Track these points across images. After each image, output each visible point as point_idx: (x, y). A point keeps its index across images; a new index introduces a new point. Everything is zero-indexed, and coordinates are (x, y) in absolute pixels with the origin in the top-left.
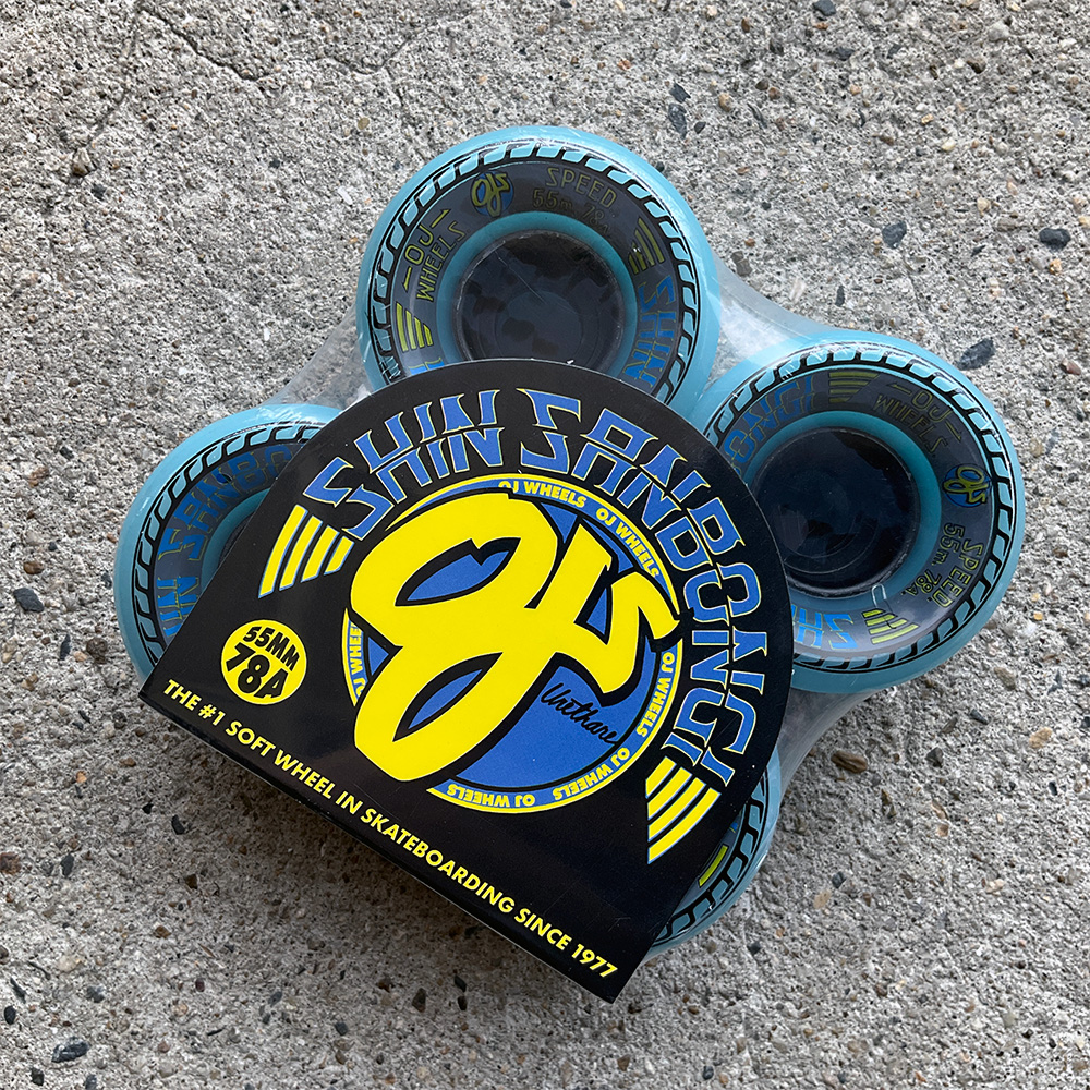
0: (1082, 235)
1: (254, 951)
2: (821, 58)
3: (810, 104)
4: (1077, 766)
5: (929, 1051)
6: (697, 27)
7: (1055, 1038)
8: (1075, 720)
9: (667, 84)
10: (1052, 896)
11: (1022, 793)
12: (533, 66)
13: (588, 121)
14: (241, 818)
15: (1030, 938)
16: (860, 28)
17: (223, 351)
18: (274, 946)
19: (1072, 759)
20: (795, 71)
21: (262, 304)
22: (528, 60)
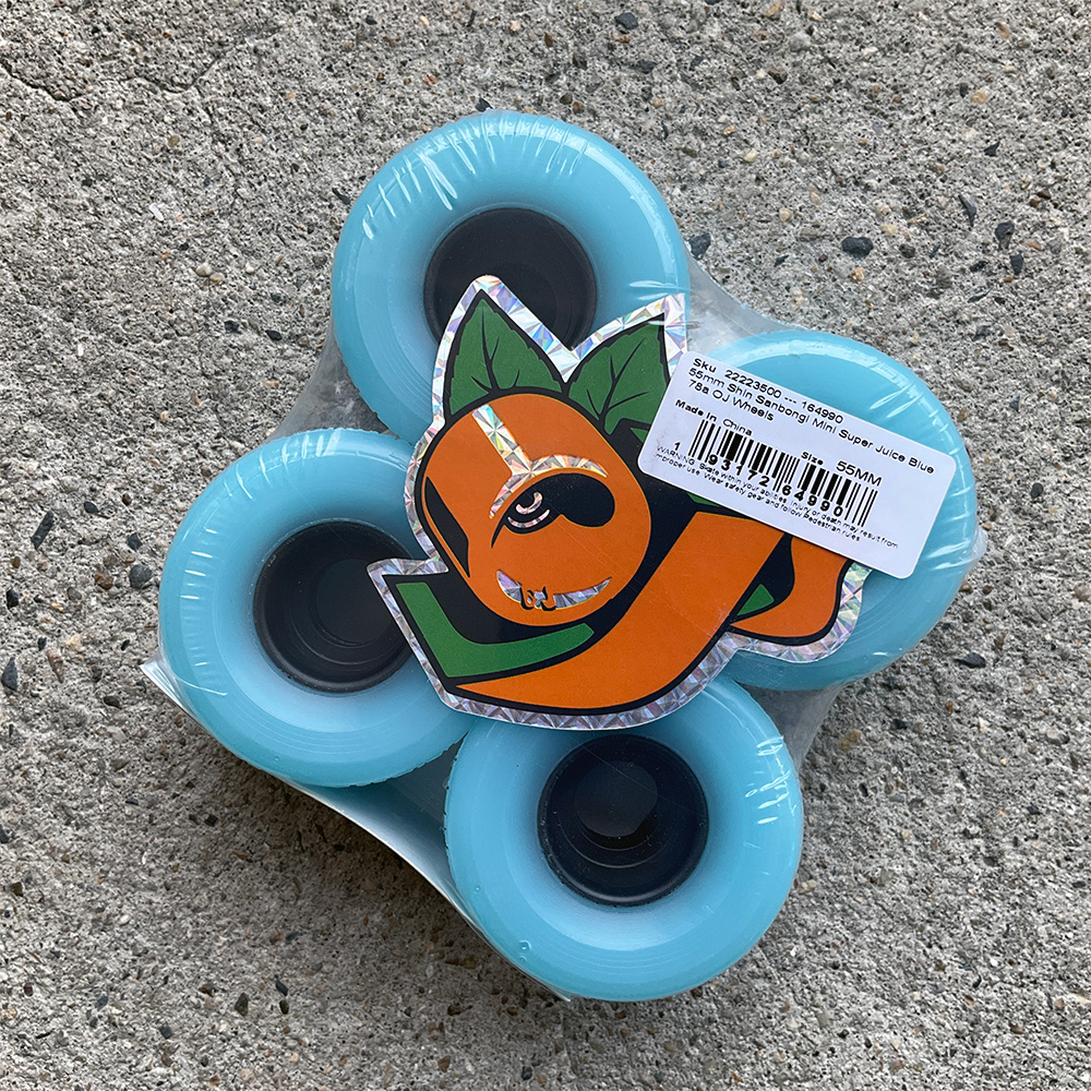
0: (885, 244)
1: (80, 957)
2: (624, 71)
3: (613, 117)
4: (888, 768)
5: (745, 1052)
6: (502, 42)
7: (870, 1038)
8: (884, 722)
9: (473, 98)
10: (865, 897)
11: (833, 795)
12: (340, 82)
13: (395, 136)
14: (64, 827)
15: (843, 939)
16: (662, 40)
17: (37, 367)
18: (99, 952)
19: (882, 761)
20: (598, 85)
21: (76, 320)
22: (335, 76)
